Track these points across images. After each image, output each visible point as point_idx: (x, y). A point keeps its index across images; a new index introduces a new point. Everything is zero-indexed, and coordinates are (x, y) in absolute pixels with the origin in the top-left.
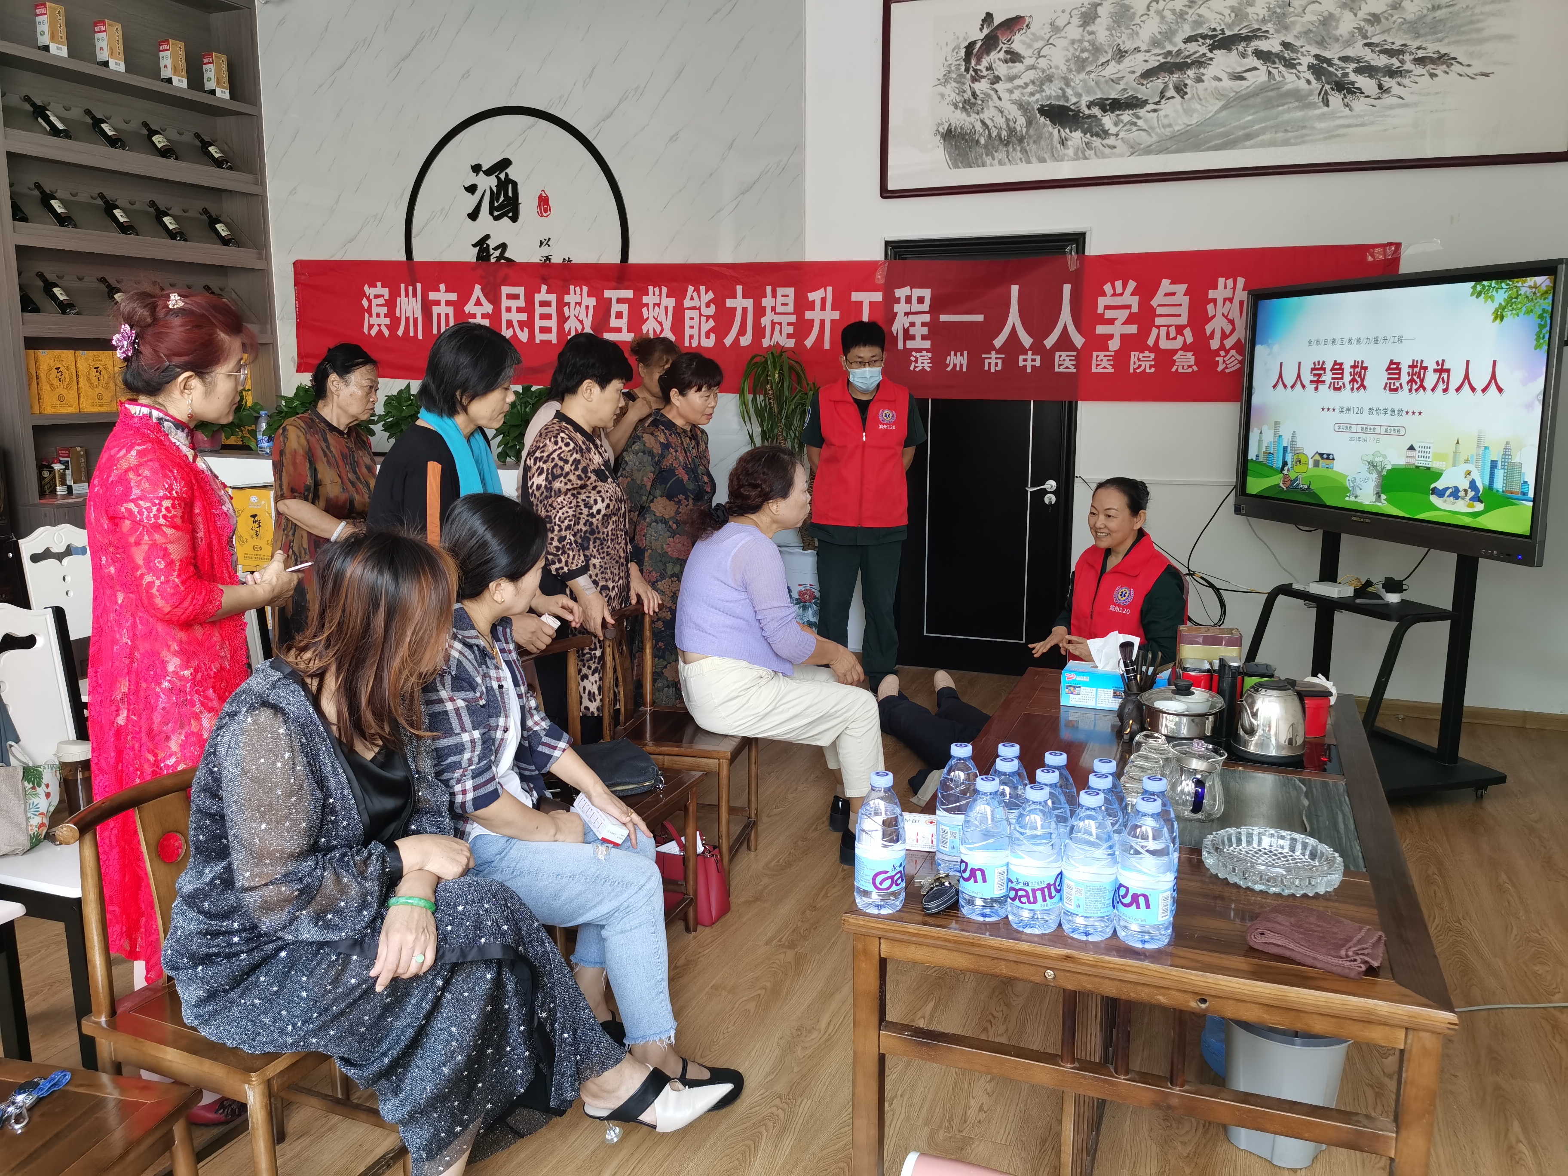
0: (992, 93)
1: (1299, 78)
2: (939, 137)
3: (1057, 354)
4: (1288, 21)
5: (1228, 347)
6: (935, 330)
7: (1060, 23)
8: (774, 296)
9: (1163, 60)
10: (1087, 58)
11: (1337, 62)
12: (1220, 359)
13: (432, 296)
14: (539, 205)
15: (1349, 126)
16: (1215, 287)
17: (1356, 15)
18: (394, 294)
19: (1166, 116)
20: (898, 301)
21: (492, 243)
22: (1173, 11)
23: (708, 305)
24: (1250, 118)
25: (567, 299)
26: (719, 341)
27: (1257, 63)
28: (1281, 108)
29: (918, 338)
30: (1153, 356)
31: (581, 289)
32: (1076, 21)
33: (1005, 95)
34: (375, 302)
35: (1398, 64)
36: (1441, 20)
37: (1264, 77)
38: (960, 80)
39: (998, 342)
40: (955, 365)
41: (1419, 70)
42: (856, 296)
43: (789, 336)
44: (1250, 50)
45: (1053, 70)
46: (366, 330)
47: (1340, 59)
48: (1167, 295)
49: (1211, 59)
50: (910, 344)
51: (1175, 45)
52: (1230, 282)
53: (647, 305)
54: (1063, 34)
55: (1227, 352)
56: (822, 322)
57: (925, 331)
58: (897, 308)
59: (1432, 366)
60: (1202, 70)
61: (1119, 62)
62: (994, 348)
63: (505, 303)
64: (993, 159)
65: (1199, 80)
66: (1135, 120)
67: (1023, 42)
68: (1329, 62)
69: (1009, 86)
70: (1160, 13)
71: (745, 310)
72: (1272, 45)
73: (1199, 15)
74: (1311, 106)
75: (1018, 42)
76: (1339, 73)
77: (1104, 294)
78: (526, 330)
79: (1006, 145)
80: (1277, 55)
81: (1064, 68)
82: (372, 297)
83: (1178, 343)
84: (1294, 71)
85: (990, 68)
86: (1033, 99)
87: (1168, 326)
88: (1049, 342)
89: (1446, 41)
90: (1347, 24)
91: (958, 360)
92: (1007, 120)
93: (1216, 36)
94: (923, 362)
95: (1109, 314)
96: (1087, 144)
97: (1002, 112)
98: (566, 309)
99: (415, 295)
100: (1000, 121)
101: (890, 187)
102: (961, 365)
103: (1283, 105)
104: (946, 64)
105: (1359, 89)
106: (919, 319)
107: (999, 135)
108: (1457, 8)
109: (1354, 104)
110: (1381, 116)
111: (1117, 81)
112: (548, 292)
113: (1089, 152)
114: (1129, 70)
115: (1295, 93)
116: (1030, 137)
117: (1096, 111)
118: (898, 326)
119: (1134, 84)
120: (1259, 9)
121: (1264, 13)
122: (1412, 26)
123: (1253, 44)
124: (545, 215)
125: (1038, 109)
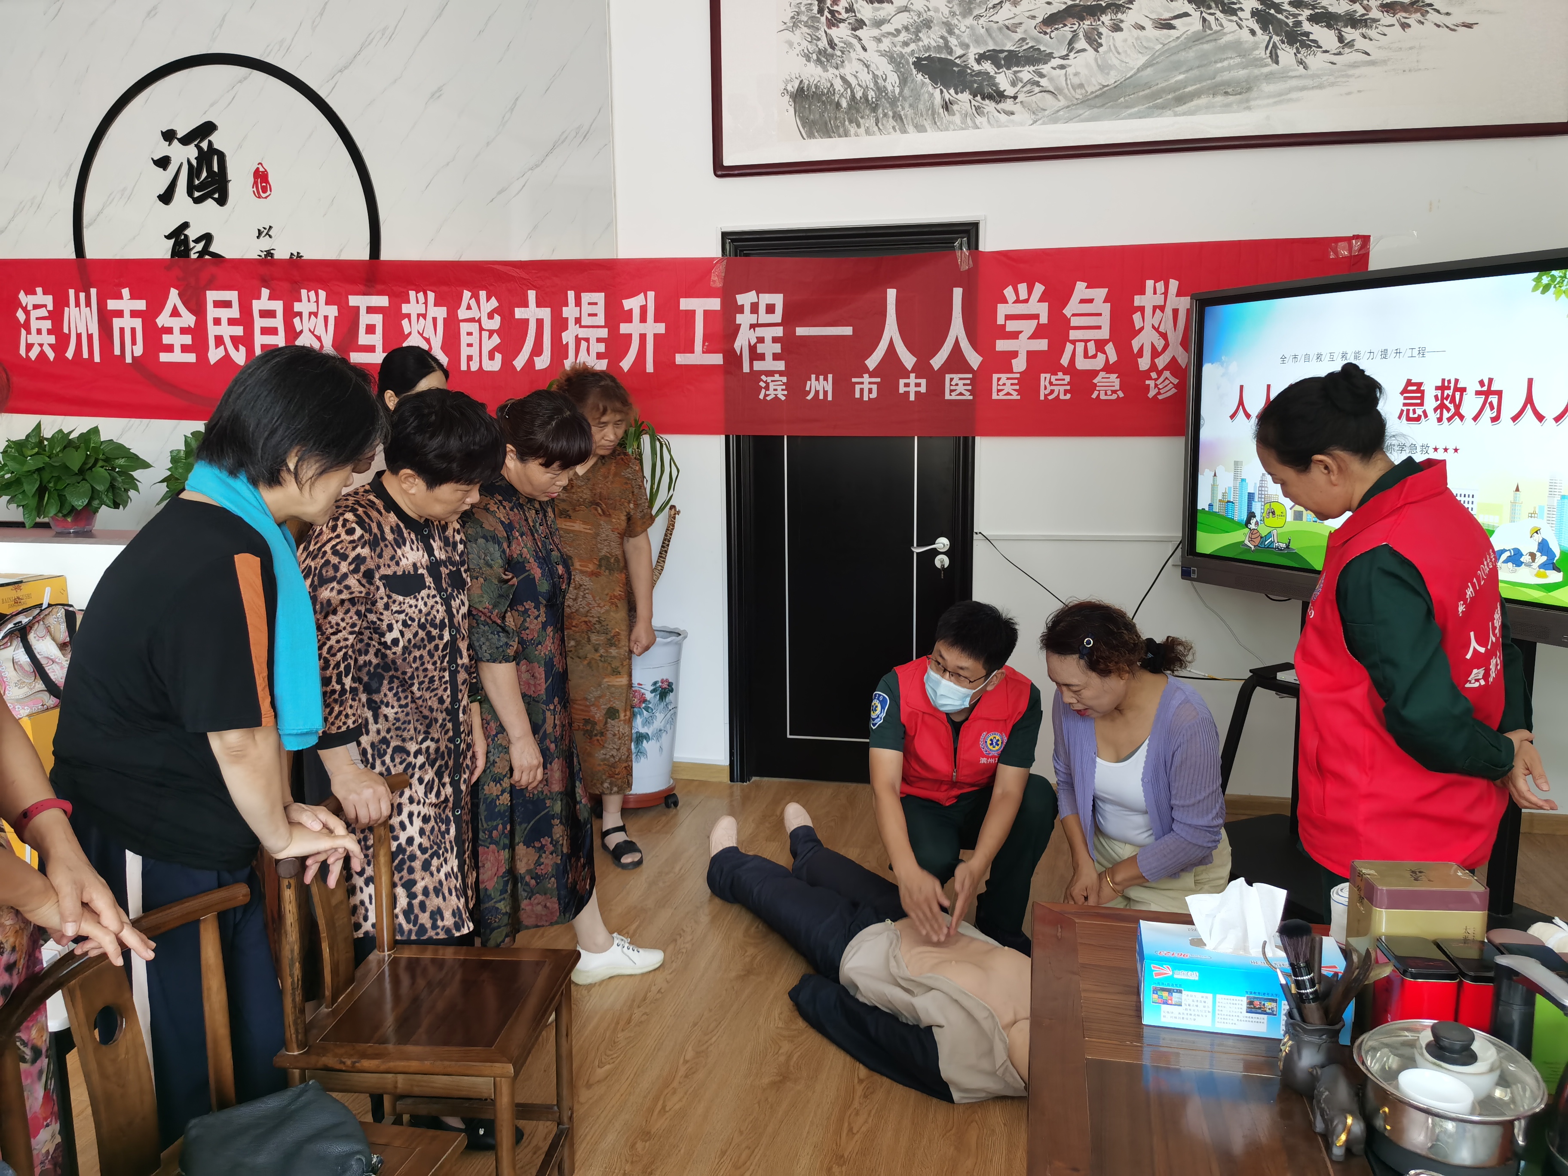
0: (855, 41)
1: (1240, 27)
2: (787, 98)
3: (948, 377)
5: (1160, 367)
6: (790, 348)
8: (578, 303)
9: (1070, 3)
11: (1287, 7)
12: (1151, 383)
13: (112, 305)
14: (255, 183)
15: (1303, 88)
16: (1142, 292)
18: (61, 303)
19: (1076, 74)
20: (741, 309)
21: (192, 233)
23: (490, 316)
24: (1181, 77)
25: (297, 307)
26: (507, 363)
27: (1189, 7)
28: (1219, 65)
29: (769, 357)
30: (1067, 378)
31: (317, 295)
33: (871, 45)
34: (34, 314)
37: (1198, 26)
38: (812, 24)
39: (872, 362)
40: (817, 392)
41: (1387, 19)
42: (685, 304)
43: (599, 356)
45: (931, 13)
46: (22, 351)
48: (1083, 301)
49: (1131, 2)
50: (758, 366)
52: (1160, 286)
53: (408, 316)
55: (1160, 373)
56: (643, 337)
57: (777, 348)
58: (739, 318)
59: (1472, 386)
60: (1120, 16)
61: (1015, 4)
62: (866, 370)
63: (212, 312)
64: (859, 126)
65: (1116, 28)
66: (1037, 79)
68: (1277, 7)
69: (876, 32)
71: (540, 323)
74: (1258, 63)
76: (1290, 22)
77: (1005, 301)
78: (242, 349)
79: (874, 109)
81: (946, 11)
82: (30, 307)
83: (1098, 363)
84: (1234, 18)
85: (850, 9)
86: (907, 50)
87: (1086, 341)
88: (937, 362)
91: (820, 386)
92: (875, 77)
94: (776, 389)
95: (1011, 326)
96: (977, 108)
97: (867, 67)
98: (297, 321)
99: (88, 304)
100: (866, 78)
101: (727, 162)
102: (826, 393)
103: (1222, 60)
104: (794, 3)
105: (1315, 41)
106: (769, 333)
107: (865, 96)
109: (1310, 60)
110: (1343, 76)
111: (1011, 29)
112: (271, 298)
113: (979, 120)
114: (1028, 14)
115: (1236, 47)
116: (905, 99)
117: (988, 67)
118: (741, 343)
119: (1035, 33)
124: (264, 195)
125: (914, 63)
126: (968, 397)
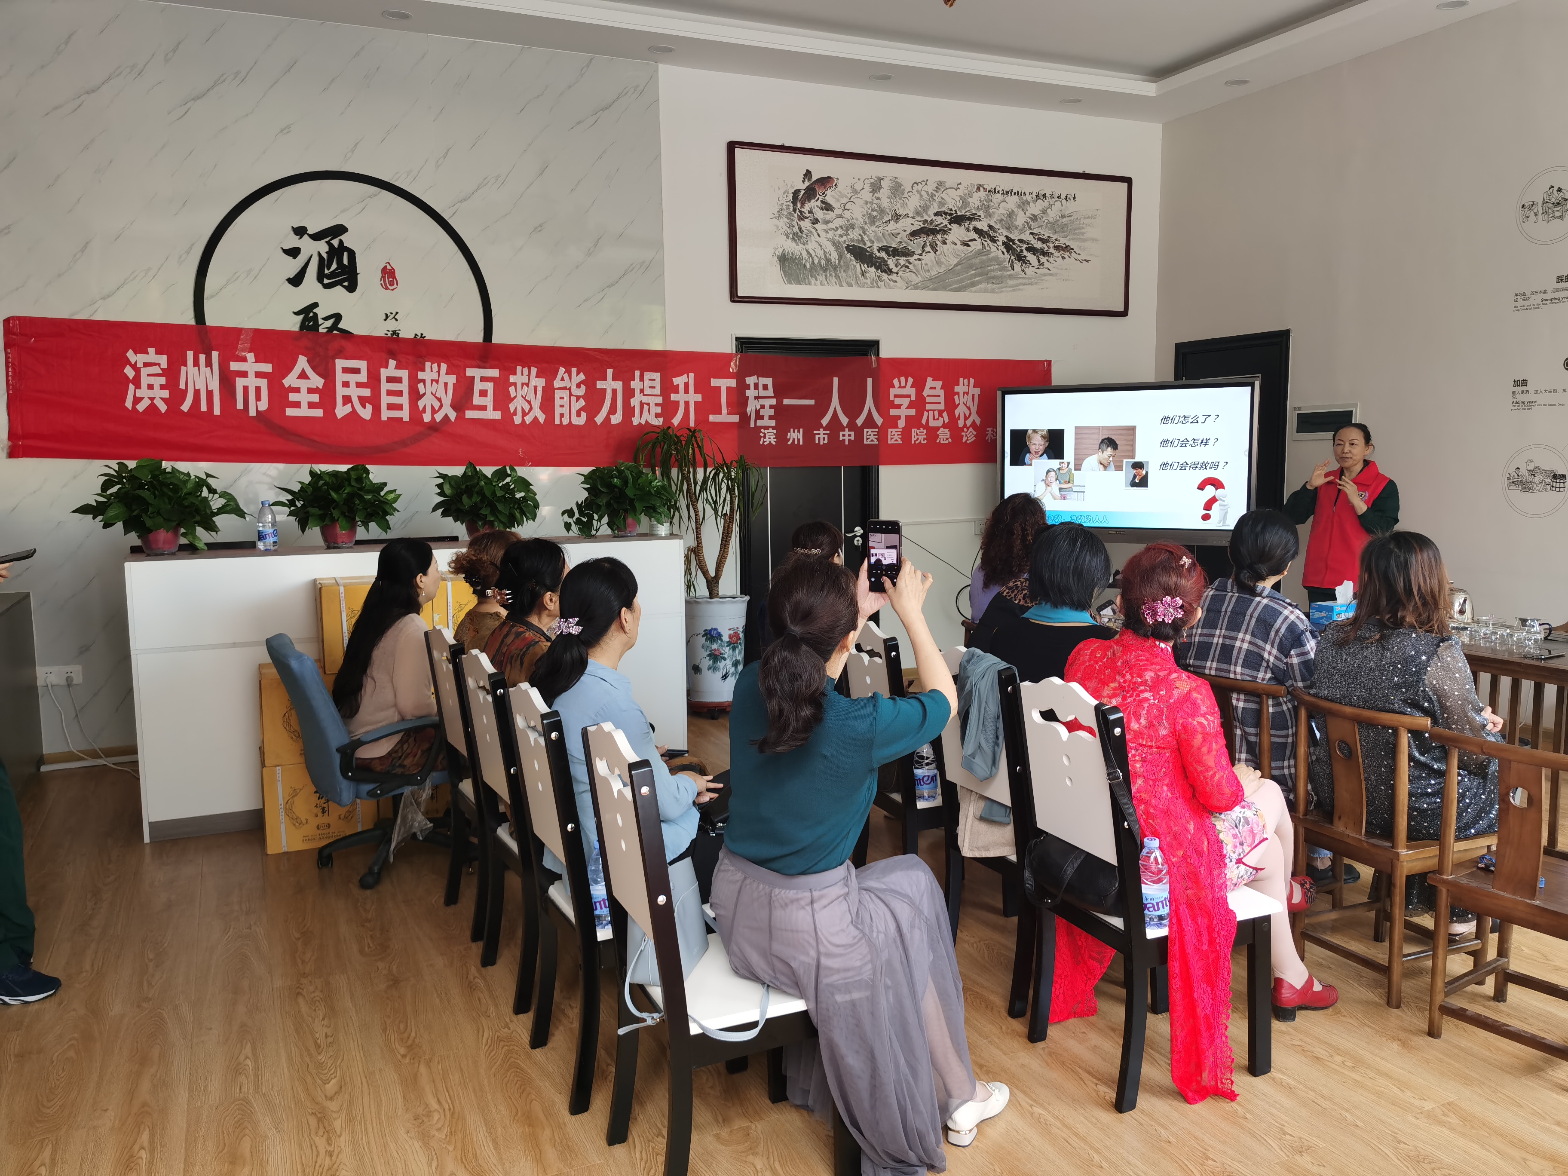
0: (814, 231)
1: (998, 250)
2: (776, 258)
3: (865, 430)
4: (991, 211)
5: (968, 426)
6: (780, 412)
7: (858, 187)
8: (642, 379)
9: (923, 226)
10: (876, 216)
11: (1017, 242)
12: (964, 434)
13: (234, 366)
14: (383, 277)
15: (1025, 284)
17: (1025, 214)
18: (177, 363)
19: (926, 264)
20: (748, 387)
21: (321, 312)
22: (927, 192)
23: (578, 386)
24: (974, 272)
25: (421, 375)
26: (590, 419)
27: (976, 236)
28: (988, 267)
29: (766, 418)
30: (925, 431)
31: (439, 366)
32: (868, 188)
33: (822, 234)
34: (144, 372)
35: (1046, 248)
36: (1065, 225)
37: (980, 247)
38: (789, 217)
39: (825, 421)
40: (794, 440)
41: (1056, 254)
42: (714, 382)
43: (657, 415)
44: (971, 227)
45: (854, 221)
46: (129, 404)
47: (1019, 240)
48: (931, 388)
49: (950, 229)
50: (760, 423)
51: (929, 216)
52: (966, 381)
53: (515, 384)
54: (859, 196)
55: (968, 429)
56: (687, 403)
57: (772, 412)
58: (748, 393)
60: (945, 236)
61: (896, 222)
62: (821, 426)
63: (340, 377)
64: (816, 280)
65: (944, 243)
66: (907, 264)
67: (833, 197)
68: (1013, 241)
69: (825, 227)
70: (919, 192)
71: (614, 392)
72: (982, 225)
73: (942, 198)
74: (1004, 269)
75: (831, 196)
76: (1018, 249)
77: (894, 386)
78: (369, 407)
79: (825, 271)
80: (986, 233)
81: (862, 221)
82: (140, 365)
83: (940, 423)
84: (995, 244)
85: (810, 212)
86: (842, 240)
87: (934, 411)
88: (860, 421)
89: (1068, 237)
90: (1021, 219)
91: (796, 436)
92: (825, 252)
93: (952, 214)
94: (770, 438)
95: (897, 401)
96: (879, 277)
97: (821, 246)
98: (421, 386)
99: (209, 364)
100: (820, 253)
101: (739, 294)
102: (799, 440)
103: (991, 266)
104: (779, 203)
105: (1028, 261)
106: (769, 403)
107: (820, 262)
108: (1073, 218)
109: (1027, 270)
110: (1041, 280)
111: (895, 235)
112: (397, 367)
113: (880, 283)
114: (902, 229)
115: (996, 259)
116: (841, 267)
117: (883, 254)
118: (751, 408)
119: (906, 239)
120: (975, 200)
121: (978, 203)
122: (1053, 226)
123: (973, 223)
124: (391, 288)
125: (846, 247)
126: (876, 442)
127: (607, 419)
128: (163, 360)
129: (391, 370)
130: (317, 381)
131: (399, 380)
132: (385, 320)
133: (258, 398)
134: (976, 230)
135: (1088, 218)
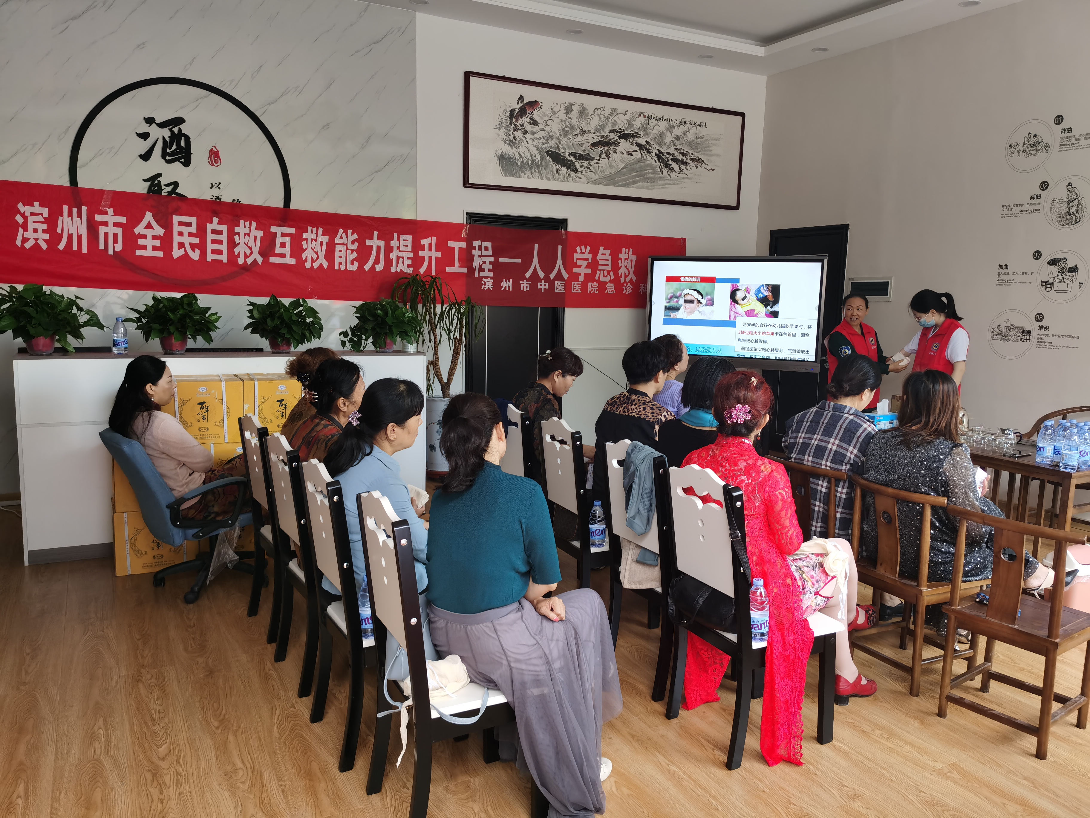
0: (524, 139)
1: (652, 159)
2: (496, 157)
3: (556, 282)
4: (648, 131)
5: (627, 282)
6: (496, 267)
7: (556, 109)
8: (399, 239)
9: (600, 139)
10: (568, 131)
11: (665, 154)
12: (624, 287)
13: (98, 218)
14: (210, 156)
15: (669, 184)
16: (622, 252)
17: (671, 134)
18: (56, 214)
19: (602, 167)
20: (474, 248)
21: (164, 180)
22: (604, 115)
23: (353, 243)
24: (635, 174)
25: (237, 230)
26: (361, 267)
27: (637, 149)
29: (487, 270)
30: (597, 285)
31: (250, 224)
32: (563, 111)
33: (530, 142)
34: (31, 219)
35: (685, 160)
36: (699, 144)
37: (640, 156)
38: (507, 128)
39: (528, 275)
40: (506, 287)
41: (692, 164)
42: (451, 244)
43: (409, 266)
44: (634, 142)
45: (553, 133)
46: (19, 242)
47: (666, 153)
48: (602, 254)
49: (620, 143)
50: (482, 274)
51: (605, 133)
52: (627, 251)
53: (306, 239)
54: (557, 116)
55: (627, 284)
56: (430, 258)
57: (491, 267)
58: (474, 252)
60: (616, 147)
61: (582, 136)
62: (525, 278)
63: (177, 228)
64: (525, 174)
65: (615, 152)
66: (589, 166)
68: (662, 153)
69: (532, 137)
70: (598, 115)
71: (379, 248)
72: (642, 141)
73: (615, 121)
74: (655, 173)
75: (537, 115)
76: (666, 159)
77: (577, 252)
78: (197, 251)
79: (531, 168)
80: (644, 146)
81: (558, 134)
82: (27, 214)
83: (608, 279)
84: (650, 155)
85: (522, 125)
87: (604, 270)
88: (552, 276)
89: (700, 153)
90: (668, 138)
91: (507, 284)
92: (531, 155)
93: (621, 132)
94: (488, 285)
95: (579, 263)
96: (569, 174)
97: (529, 150)
98: (236, 238)
99: (79, 215)
100: (528, 155)
101: (470, 181)
102: (509, 287)
103: (647, 170)
104: (500, 118)
105: (673, 168)
106: (488, 260)
107: (527, 162)
108: (704, 139)
109: (671, 174)
110: (681, 181)
111: (581, 145)
112: (219, 223)
113: (569, 179)
114: (586, 141)
115: (651, 165)
116: (543, 166)
117: (572, 158)
118: (476, 263)
119: (589, 148)
120: (638, 123)
121: (639, 125)
122: (690, 144)
123: (635, 139)
124: (216, 165)
125: (546, 152)
126: (563, 291)
127: (373, 267)
128: (45, 211)
129: (214, 225)
130: (159, 231)
131: (220, 232)
132: (211, 188)
133: (115, 242)
134: (637, 144)
135: (715, 140)
